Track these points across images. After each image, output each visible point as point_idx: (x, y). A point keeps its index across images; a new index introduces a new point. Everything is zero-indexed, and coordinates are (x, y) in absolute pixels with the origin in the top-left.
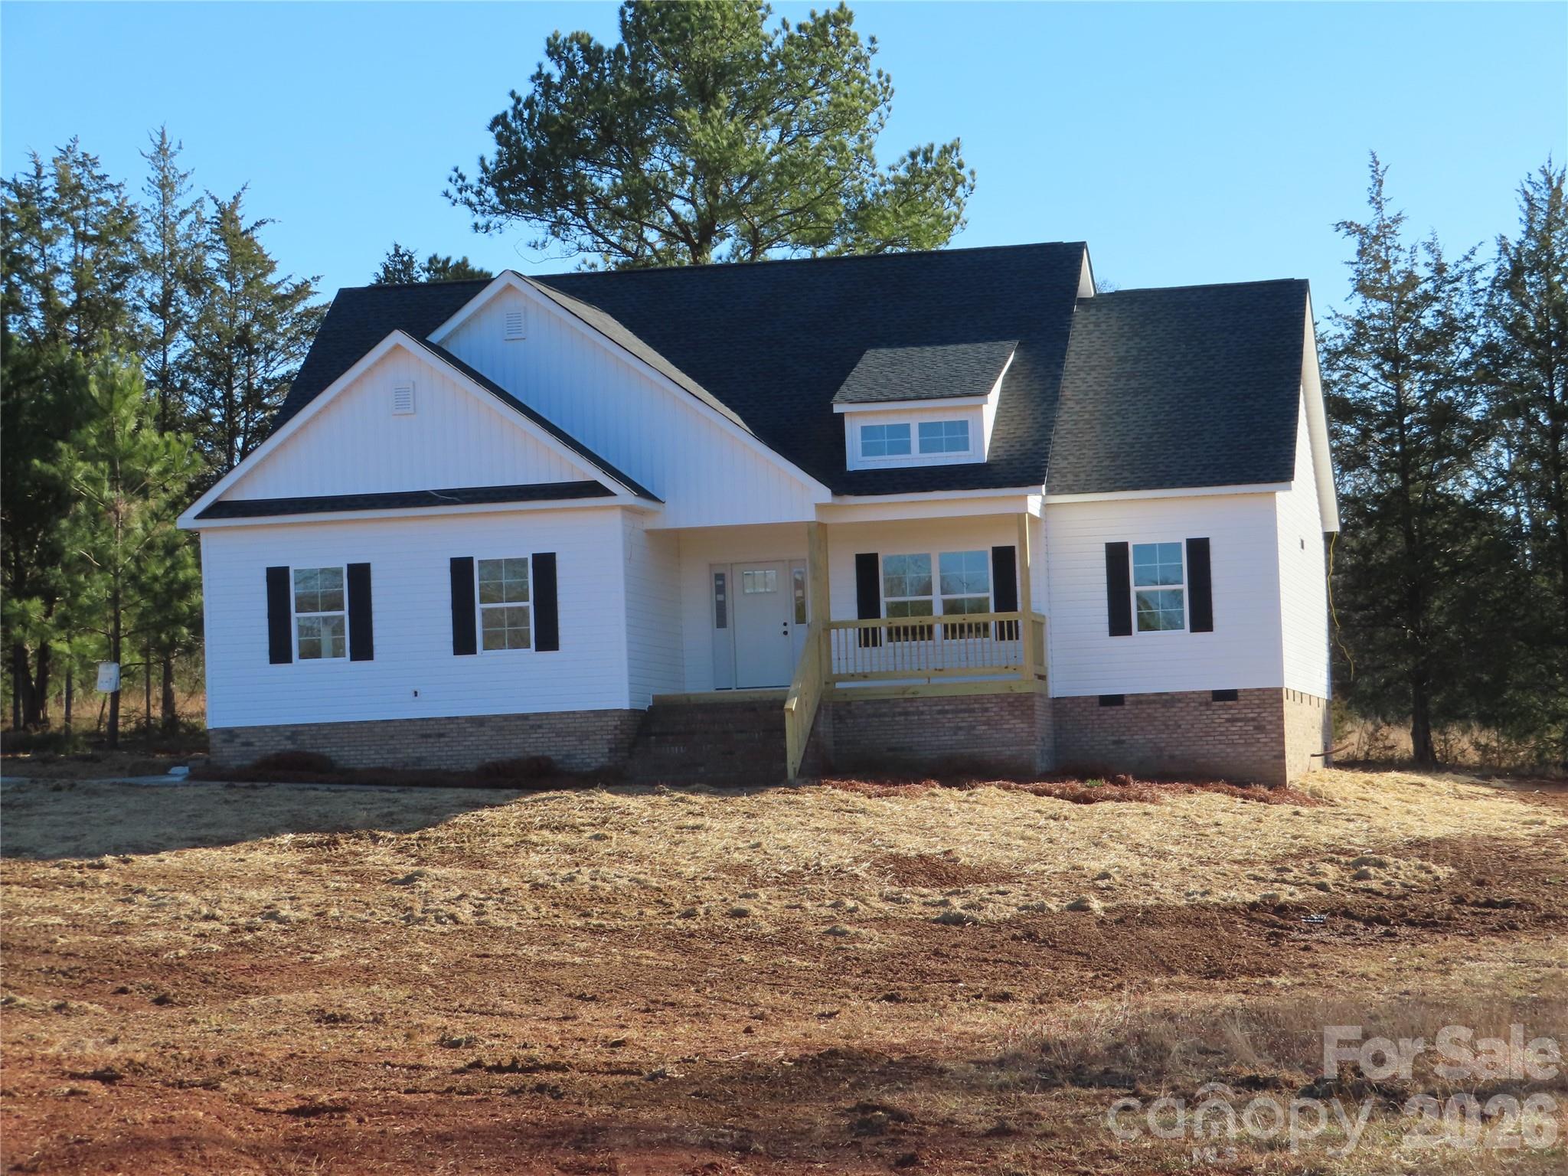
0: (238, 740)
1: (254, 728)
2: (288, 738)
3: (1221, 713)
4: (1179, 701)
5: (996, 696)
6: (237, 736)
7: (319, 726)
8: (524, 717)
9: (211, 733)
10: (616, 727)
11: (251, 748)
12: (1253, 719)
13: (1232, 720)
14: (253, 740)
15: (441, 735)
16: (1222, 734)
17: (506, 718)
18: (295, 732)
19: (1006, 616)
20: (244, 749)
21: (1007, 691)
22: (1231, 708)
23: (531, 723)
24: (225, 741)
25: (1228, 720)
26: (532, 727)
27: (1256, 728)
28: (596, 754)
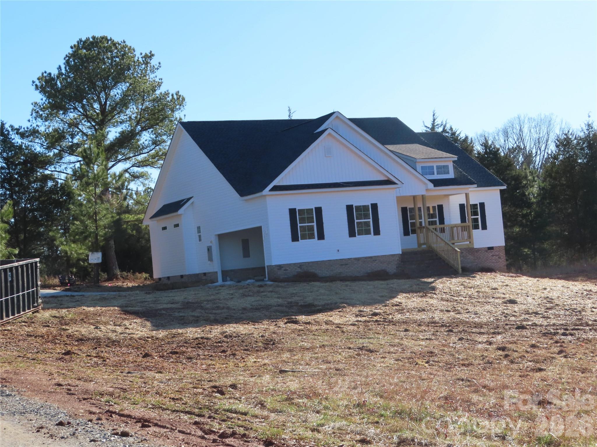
0: (283, 269)
1: (287, 264)
2: (299, 267)
3: (490, 254)
4: (480, 250)
5: (465, 248)
6: (282, 267)
7: (309, 263)
8: (371, 257)
9: (274, 267)
10: (398, 260)
11: (287, 271)
12: (498, 255)
13: (493, 256)
14: (287, 268)
15: (346, 264)
16: (491, 260)
17: (366, 258)
18: (300, 265)
19: (442, 226)
20: (285, 272)
21: (467, 247)
22: (492, 252)
23: (373, 259)
24: (278, 269)
25: (492, 256)
26: (373, 260)
27: (499, 258)
28: (392, 269)
